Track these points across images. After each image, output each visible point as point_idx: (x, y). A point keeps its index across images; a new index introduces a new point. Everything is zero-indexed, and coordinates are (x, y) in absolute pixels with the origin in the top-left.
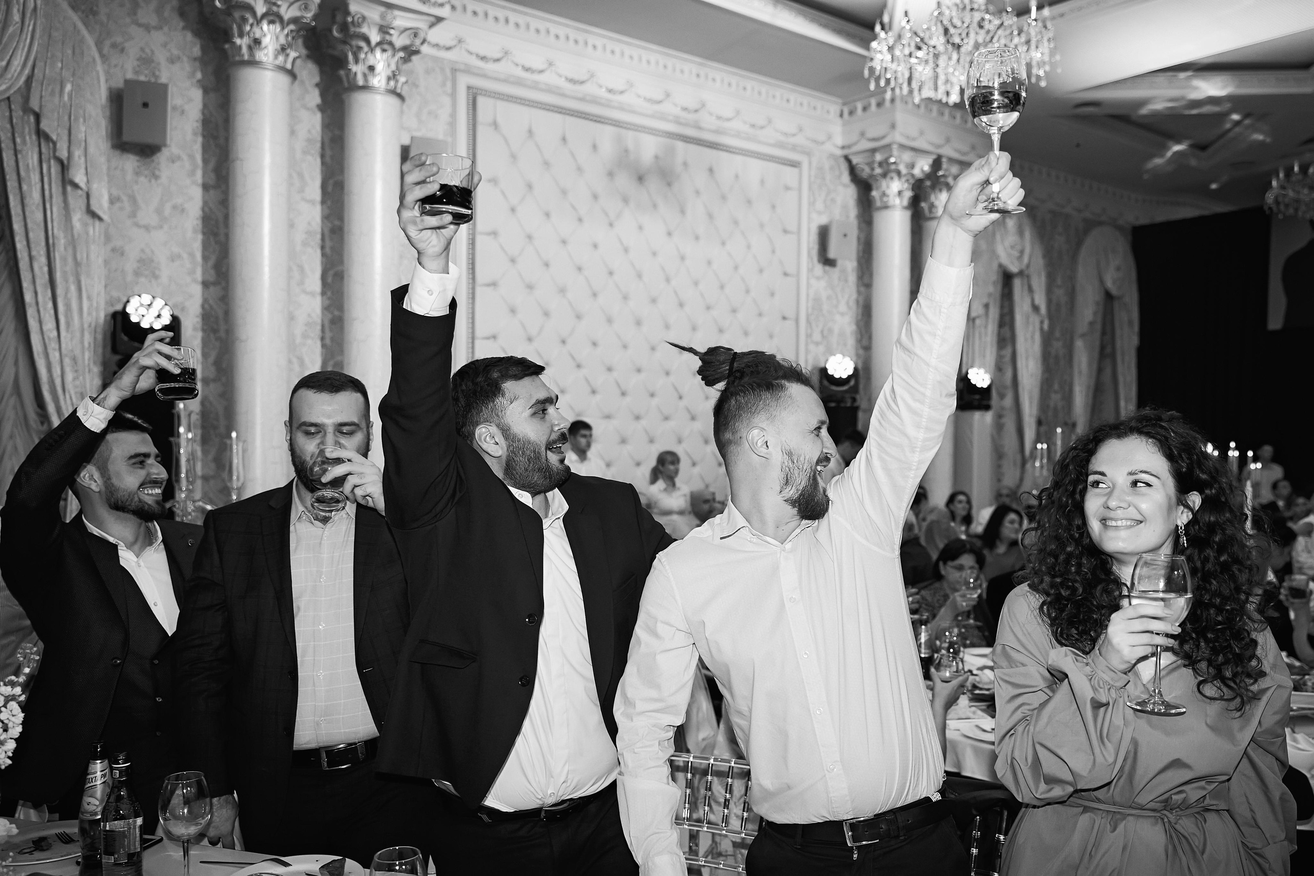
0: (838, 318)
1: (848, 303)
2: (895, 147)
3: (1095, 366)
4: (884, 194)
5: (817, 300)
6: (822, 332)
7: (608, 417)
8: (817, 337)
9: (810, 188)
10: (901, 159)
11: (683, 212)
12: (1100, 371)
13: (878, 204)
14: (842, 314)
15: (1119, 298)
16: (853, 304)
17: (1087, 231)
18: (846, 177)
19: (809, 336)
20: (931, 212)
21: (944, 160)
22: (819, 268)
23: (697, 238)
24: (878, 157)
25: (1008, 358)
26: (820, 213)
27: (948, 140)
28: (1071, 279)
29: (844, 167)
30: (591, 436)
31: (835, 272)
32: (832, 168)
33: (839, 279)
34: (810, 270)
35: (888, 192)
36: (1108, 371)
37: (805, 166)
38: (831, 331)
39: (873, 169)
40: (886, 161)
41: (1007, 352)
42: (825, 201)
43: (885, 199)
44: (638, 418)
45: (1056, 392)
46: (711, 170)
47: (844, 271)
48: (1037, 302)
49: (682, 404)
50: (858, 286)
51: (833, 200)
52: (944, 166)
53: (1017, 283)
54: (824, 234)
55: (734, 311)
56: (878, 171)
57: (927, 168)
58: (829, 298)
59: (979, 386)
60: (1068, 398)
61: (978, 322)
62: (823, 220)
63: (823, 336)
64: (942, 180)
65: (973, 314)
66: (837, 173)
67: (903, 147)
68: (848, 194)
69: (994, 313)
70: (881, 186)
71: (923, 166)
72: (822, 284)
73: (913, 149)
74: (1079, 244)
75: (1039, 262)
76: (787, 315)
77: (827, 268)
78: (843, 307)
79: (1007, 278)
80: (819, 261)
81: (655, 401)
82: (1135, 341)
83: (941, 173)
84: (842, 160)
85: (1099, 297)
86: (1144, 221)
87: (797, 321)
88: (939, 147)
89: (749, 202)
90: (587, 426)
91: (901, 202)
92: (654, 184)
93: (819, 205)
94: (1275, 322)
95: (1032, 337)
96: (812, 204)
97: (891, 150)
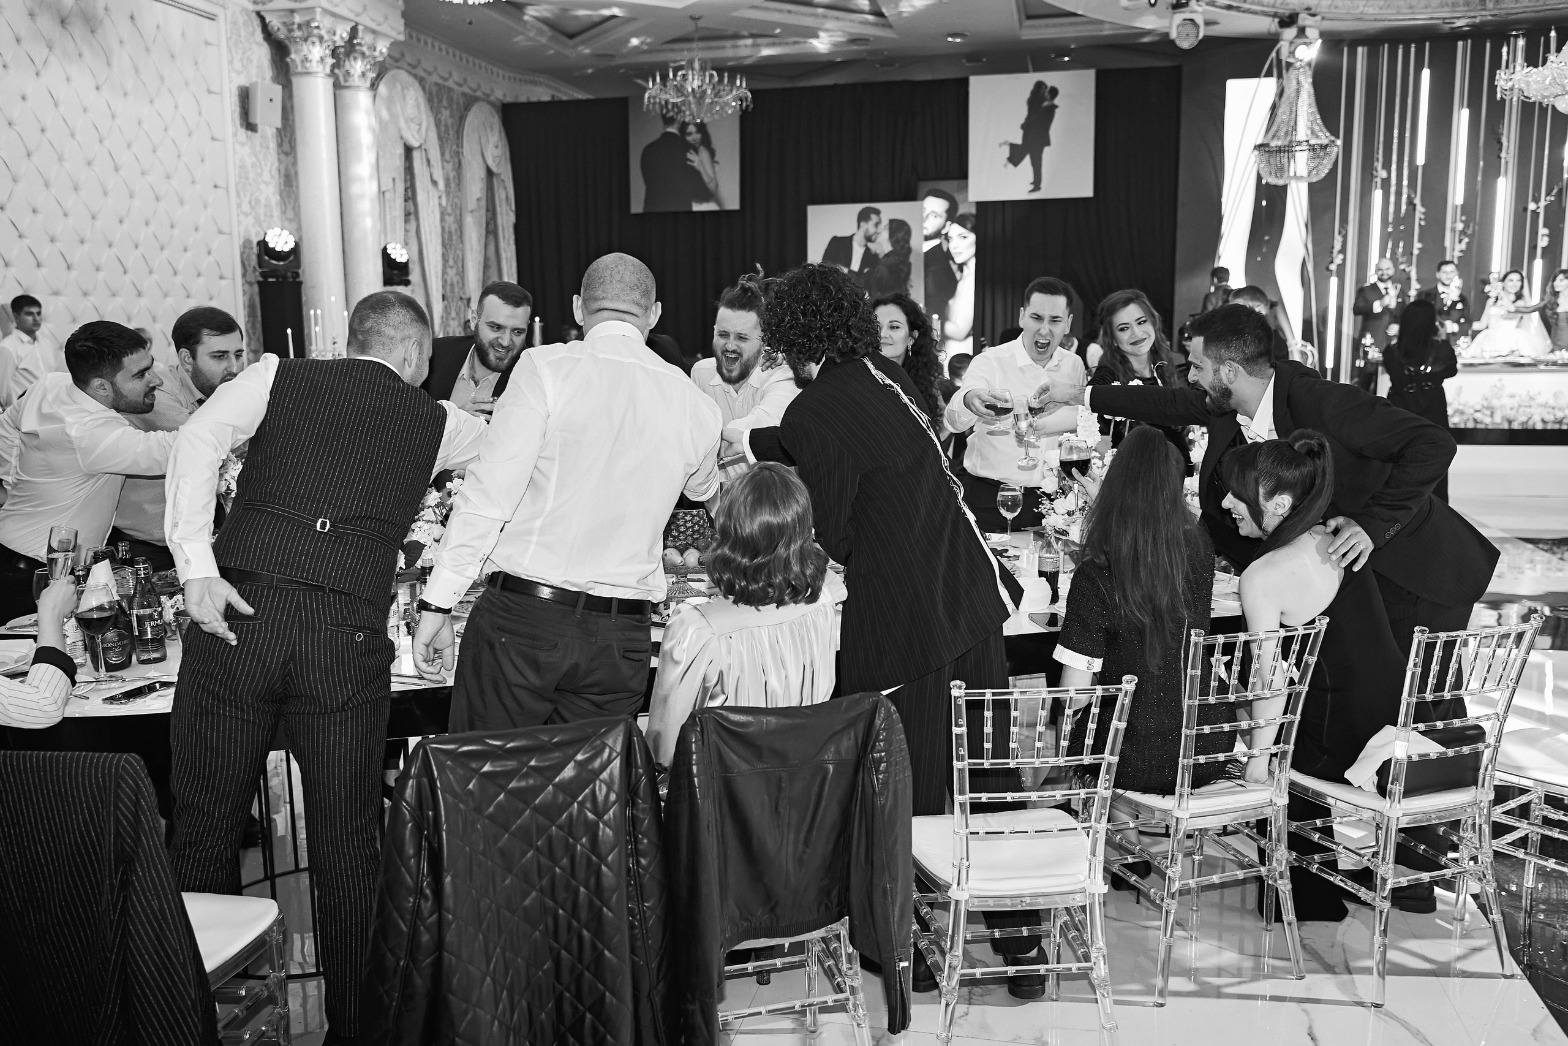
0: (263, 187)
1: (270, 172)
2: (318, 10)
3: (483, 242)
4: (306, 59)
5: (242, 167)
6: (250, 202)
7: (56, 293)
8: (246, 207)
9: (228, 47)
10: (323, 22)
11: (109, 64)
12: (486, 246)
13: (300, 69)
14: (266, 183)
15: (498, 175)
16: (275, 172)
17: (467, 108)
18: (259, 36)
19: (239, 206)
20: (346, 81)
21: (360, 28)
22: (242, 133)
23: (125, 94)
24: (298, 19)
25: (413, 233)
26: (239, 73)
27: (365, 8)
28: (458, 154)
29: (257, 22)
30: (39, 313)
31: (256, 137)
32: (244, 23)
33: (261, 146)
34: (235, 134)
35: (352, 72)
36: (492, 247)
37: (221, 17)
38: (258, 201)
39: (291, 31)
40: (308, 23)
41: (413, 225)
42: (241, 60)
43: (308, 65)
44: (85, 294)
45: (451, 267)
46: (132, 17)
47: (263, 137)
48: (435, 177)
49: (127, 278)
50: (279, 154)
51: (249, 60)
52: (360, 34)
53: (417, 156)
54: (245, 97)
55: (168, 177)
56: (297, 34)
57: (345, 35)
58: (253, 165)
59: (398, 260)
60: (462, 273)
61: (387, 195)
62: (243, 81)
63: (251, 207)
64: (358, 48)
65: (383, 188)
66: (251, 29)
67: (326, 11)
68: (262, 53)
69: (400, 187)
70: (302, 50)
71: (342, 33)
72: (246, 150)
73: (334, 15)
74: (462, 119)
75: (433, 136)
76: (219, 184)
77: (249, 133)
78: (266, 177)
79: (408, 150)
80: (242, 126)
81: (101, 275)
82: (512, 218)
83: (355, 41)
84: (254, 15)
85: (483, 174)
86: (509, 99)
87: (227, 189)
88: (357, 15)
89: (173, 57)
90: (35, 303)
91: (324, 68)
92: (77, 29)
93: (237, 65)
94: (637, 206)
95: (433, 212)
96: (231, 62)
97: (314, 12)
